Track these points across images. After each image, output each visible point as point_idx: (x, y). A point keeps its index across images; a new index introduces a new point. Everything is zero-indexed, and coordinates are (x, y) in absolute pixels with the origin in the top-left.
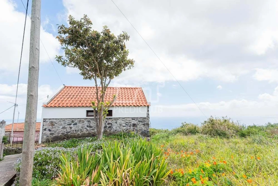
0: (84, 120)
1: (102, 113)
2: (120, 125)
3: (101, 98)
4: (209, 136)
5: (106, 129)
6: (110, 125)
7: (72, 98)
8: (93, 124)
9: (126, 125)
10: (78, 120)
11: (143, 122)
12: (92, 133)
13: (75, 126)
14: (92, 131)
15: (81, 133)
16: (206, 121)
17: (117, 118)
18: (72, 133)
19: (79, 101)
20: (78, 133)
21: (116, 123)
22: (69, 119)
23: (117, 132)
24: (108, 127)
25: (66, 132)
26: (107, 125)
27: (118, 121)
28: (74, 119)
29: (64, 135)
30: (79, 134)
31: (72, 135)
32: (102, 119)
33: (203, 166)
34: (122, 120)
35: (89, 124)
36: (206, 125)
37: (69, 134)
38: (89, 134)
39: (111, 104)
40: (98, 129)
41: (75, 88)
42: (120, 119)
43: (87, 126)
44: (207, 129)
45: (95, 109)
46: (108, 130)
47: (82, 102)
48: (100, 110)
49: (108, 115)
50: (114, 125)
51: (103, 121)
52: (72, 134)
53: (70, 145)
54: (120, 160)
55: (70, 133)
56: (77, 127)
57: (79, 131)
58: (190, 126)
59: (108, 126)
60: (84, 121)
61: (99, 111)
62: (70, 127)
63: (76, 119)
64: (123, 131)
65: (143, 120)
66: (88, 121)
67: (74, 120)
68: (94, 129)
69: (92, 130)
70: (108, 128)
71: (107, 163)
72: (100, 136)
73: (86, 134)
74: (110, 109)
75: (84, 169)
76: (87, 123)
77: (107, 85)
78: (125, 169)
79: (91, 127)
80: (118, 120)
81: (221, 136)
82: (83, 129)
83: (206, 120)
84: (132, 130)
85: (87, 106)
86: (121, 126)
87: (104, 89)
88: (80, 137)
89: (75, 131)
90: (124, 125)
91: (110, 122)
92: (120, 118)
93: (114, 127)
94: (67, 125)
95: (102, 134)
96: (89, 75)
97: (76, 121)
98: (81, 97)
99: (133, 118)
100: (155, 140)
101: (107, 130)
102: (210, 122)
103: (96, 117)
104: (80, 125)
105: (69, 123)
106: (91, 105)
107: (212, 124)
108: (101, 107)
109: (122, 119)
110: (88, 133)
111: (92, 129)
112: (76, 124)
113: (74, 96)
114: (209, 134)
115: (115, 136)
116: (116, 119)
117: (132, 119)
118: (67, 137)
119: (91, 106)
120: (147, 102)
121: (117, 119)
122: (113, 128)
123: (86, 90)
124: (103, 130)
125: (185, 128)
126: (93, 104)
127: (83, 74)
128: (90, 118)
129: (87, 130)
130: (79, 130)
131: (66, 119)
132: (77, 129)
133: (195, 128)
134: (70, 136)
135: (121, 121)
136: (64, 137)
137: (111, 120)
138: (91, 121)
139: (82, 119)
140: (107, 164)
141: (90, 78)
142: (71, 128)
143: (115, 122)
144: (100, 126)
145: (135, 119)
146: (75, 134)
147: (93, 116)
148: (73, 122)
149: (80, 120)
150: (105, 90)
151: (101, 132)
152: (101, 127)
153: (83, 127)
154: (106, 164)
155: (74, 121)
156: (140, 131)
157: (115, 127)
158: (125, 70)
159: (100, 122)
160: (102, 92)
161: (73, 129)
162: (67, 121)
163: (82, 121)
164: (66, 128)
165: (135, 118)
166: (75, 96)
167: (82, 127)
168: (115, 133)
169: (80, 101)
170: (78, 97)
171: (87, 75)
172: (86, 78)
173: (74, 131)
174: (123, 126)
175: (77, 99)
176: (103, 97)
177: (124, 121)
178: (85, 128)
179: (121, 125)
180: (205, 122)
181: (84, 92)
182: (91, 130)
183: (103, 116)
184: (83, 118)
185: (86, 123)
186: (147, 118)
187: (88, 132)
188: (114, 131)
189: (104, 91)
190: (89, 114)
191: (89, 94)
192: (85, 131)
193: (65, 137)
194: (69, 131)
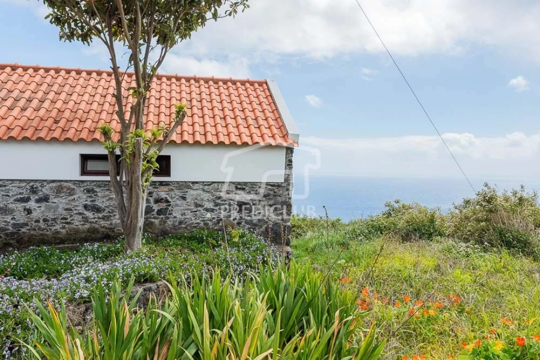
0: (72, 186)
1: (139, 166)
2: (197, 205)
3: (134, 116)
4: (477, 246)
5: (151, 218)
6: (163, 205)
7: (24, 109)
8: (104, 200)
9: (217, 205)
10: (51, 185)
11: (271, 197)
12: (103, 230)
13: (43, 204)
14: (103, 223)
15: (64, 228)
16: (469, 201)
17: (185, 182)
18: (35, 230)
19: (51, 121)
20: (53, 228)
21: (184, 198)
22: (21, 181)
23: (186, 228)
24: (155, 213)
25: (14, 224)
26: (152, 204)
27: (191, 192)
28: (36, 181)
29: (7, 235)
30: (57, 232)
31: (32, 235)
32: (139, 186)
33: (487, 350)
34: (204, 190)
35: (92, 201)
36: (467, 211)
37: (23, 230)
38: (93, 231)
39: (166, 136)
40: (125, 219)
41: (31, 71)
42: (196, 187)
43: (86, 207)
44: (471, 226)
45: (112, 153)
46: (157, 222)
47: (62, 123)
48: (134, 155)
49: (156, 173)
50: (177, 205)
51: (143, 192)
52: (32, 232)
53: (33, 267)
54: (232, 327)
55: (28, 228)
56: (48, 209)
57: (58, 222)
58: (415, 213)
59: (156, 207)
60: (74, 189)
61: (128, 160)
62: (25, 209)
63: (45, 184)
64: (206, 224)
65: (272, 193)
66: (88, 191)
67: (38, 185)
68: (110, 216)
69: (103, 218)
70: (156, 215)
71: (193, 336)
72: (134, 240)
73: (83, 232)
74: (164, 152)
75: (120, 355)
76: (85, 197)
77: (154, 69)
78: (249, 356)
79: (98, 210)
80: (191, 188)
81: (513, 247)
82: (71, 216)
83: (473, 197)
84: (235, 222)
85: (82, 141)
86: (199, 208)
87: (142, 85)
88: (62, 241)
89: (45, 220)
90: (210, 205)
91: (163, 195)
92: (197, 183)
93: (177, 214)
94: (15, 200)
95: (139, 234)
96: (82, 28)
97: (46, 190)
98: (59, 105)
99: (239, 183)
100: (303, 254)
101: (153, 220)
102: (484, 204)
103: (118, 178)
104: (60, 203)
105: (20, 194)
106: (98, 135)
107: (491, 211)
108: (137, 145)
109: (201, 187)
110: (89, 230)
111: (101, 215)
112: (45, 199)
113: (29, 100)
114: (476, 241)
115: (179, 239)
116: (182, 185)
117: (237, 188)
118: (18, 242)
119: (95, 141)
120: (287, 134)
121: (185, 186)
122: (174, 215)
123: (70, 81)
124: (141, 222)
125: (399, 220)
126: (106, 133)
127: (58, 20)
128: (93, 181)
129: (86, 220)
130: (57, 218)
131: (8, 180)
132: (50, 216)
133: (432, 221)
134: (26, 239)
135: (200, 192)
136: (5, 241)
137: (166, 188)
138: (98, 190)
139: (66, 181)
140: (193, 341)
141: (85, 37)
142: (29, 211)
143: (181, 195)
144: (133, 209)
145: (247, 188)
146: (45, 232)
147: (106, 173)
148: (34, 191)
149: (61, 187)
150: (148, 88)
151: (135, 226)
152: (137, 212)
153: (71, 210)
154: (189, 340)
155: (40, 188)
156: (261, 227)
157: (179, 212)
158: (215, 16)
159: (134, 195)
160: (137, 92)
161: (35, 215)
162: (14, 189)
163: (68, 189)
164: (11, 211)
165: (246, 184)
166: (35, 103)
167: (66, 210)
168: (180, 231)
169: (56, 122)
170: (46, 104)
171: (76, 25)
172: (71, 36)
173: (41, 221)
174: (207, 210)
175: (42, 112)
176: (139, 112)
177: (208, 194)
178: (80, 214)
179: (201, 206)
180: (467, 202)
181: (67, 88)
182: (99, 218)
183: (142, 175)
184: (71, 181)
185: (81, 198)
186: (283, 185)
187: (87, 226)
188: (177, 223)
189: (142, 90)
190: (91, 165)
191: (86, 97)
192: (77, 222)
193: (11, 242)
194: (22, 221)
